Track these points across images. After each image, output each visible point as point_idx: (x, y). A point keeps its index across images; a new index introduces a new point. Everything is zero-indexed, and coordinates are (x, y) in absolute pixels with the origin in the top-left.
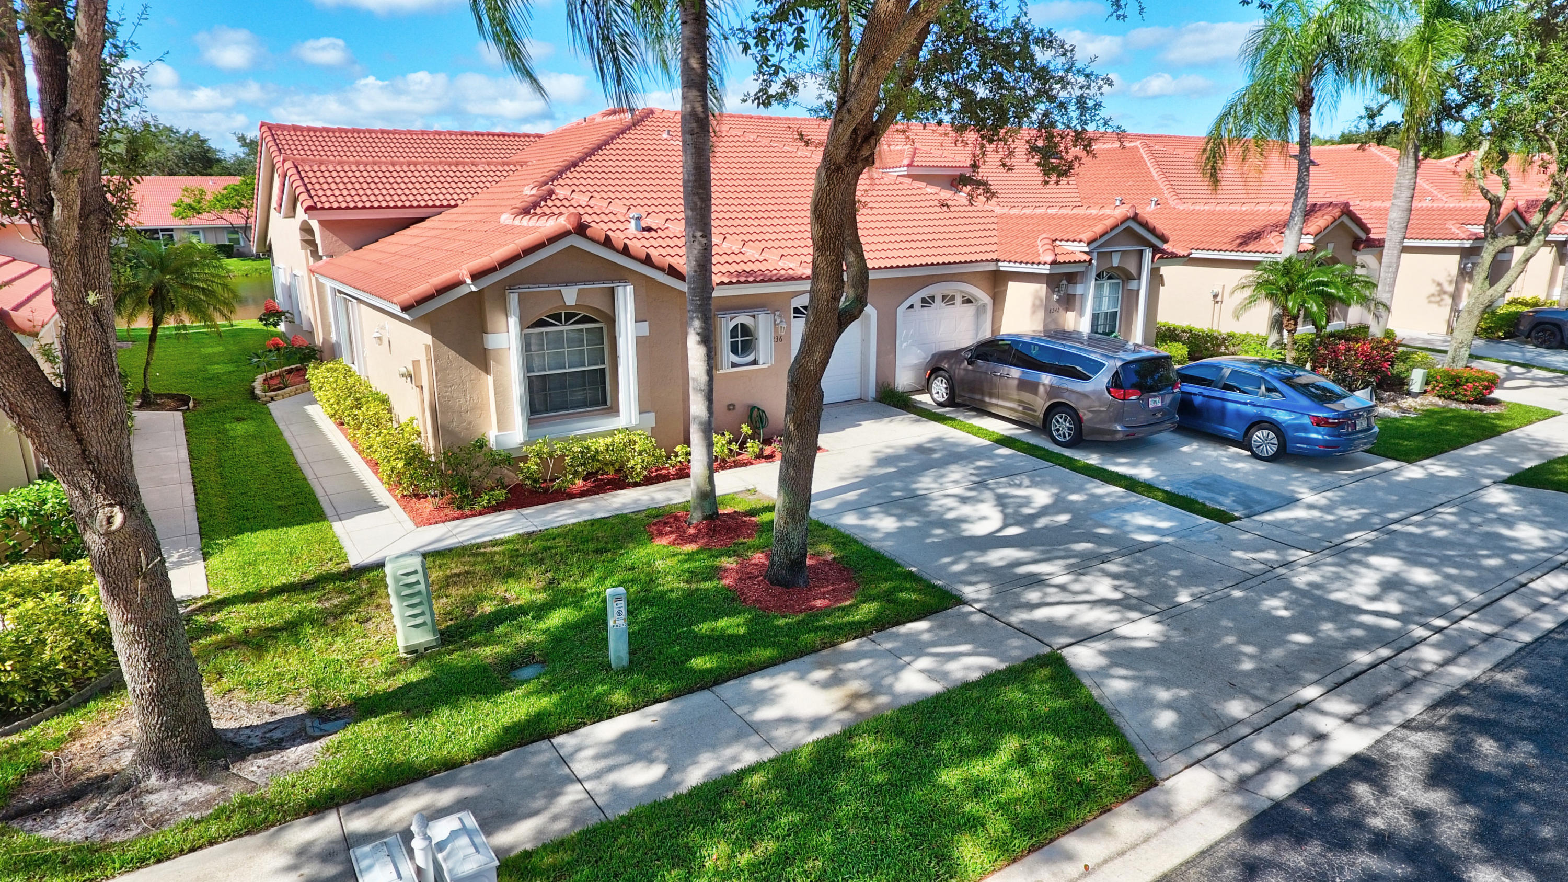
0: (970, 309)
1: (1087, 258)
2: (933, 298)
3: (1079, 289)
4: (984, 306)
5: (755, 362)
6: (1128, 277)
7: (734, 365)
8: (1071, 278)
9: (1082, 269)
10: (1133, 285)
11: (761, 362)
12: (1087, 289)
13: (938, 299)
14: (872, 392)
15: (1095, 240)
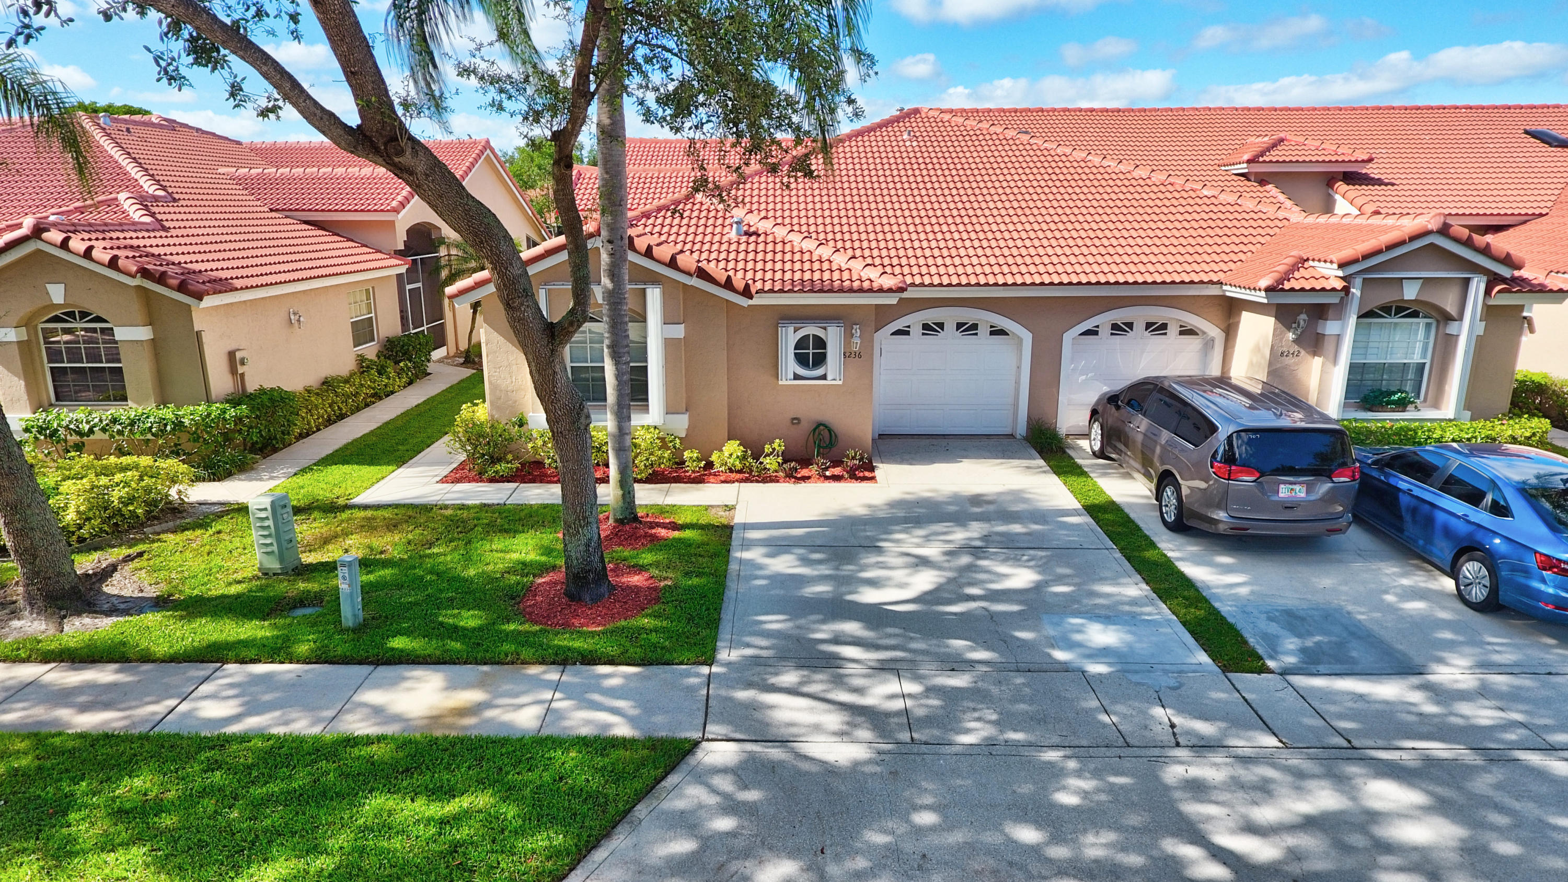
0: (1193, 343)
1: (1339, 285)
2: (1130, 325)
3: (1331, 327)
4: (1213, 340)
5: (824, 377)
6: (1447, 318)
7: (797, 377)
8: (1320, 312)
9: (1336, 300)
10: (1452, 328)
11: (829, 377)
12: (1344, 328)
13: (1139, 326)
14: (1021, 429)
15: (1355, 261)
